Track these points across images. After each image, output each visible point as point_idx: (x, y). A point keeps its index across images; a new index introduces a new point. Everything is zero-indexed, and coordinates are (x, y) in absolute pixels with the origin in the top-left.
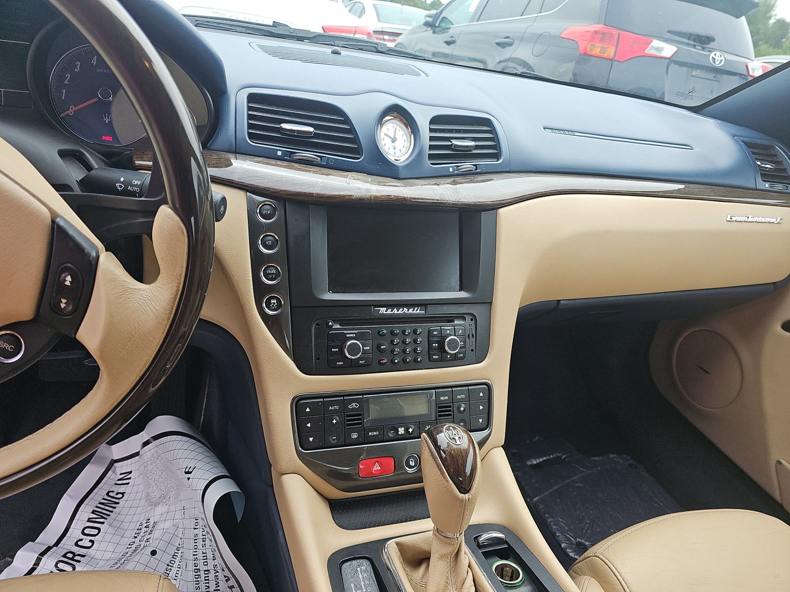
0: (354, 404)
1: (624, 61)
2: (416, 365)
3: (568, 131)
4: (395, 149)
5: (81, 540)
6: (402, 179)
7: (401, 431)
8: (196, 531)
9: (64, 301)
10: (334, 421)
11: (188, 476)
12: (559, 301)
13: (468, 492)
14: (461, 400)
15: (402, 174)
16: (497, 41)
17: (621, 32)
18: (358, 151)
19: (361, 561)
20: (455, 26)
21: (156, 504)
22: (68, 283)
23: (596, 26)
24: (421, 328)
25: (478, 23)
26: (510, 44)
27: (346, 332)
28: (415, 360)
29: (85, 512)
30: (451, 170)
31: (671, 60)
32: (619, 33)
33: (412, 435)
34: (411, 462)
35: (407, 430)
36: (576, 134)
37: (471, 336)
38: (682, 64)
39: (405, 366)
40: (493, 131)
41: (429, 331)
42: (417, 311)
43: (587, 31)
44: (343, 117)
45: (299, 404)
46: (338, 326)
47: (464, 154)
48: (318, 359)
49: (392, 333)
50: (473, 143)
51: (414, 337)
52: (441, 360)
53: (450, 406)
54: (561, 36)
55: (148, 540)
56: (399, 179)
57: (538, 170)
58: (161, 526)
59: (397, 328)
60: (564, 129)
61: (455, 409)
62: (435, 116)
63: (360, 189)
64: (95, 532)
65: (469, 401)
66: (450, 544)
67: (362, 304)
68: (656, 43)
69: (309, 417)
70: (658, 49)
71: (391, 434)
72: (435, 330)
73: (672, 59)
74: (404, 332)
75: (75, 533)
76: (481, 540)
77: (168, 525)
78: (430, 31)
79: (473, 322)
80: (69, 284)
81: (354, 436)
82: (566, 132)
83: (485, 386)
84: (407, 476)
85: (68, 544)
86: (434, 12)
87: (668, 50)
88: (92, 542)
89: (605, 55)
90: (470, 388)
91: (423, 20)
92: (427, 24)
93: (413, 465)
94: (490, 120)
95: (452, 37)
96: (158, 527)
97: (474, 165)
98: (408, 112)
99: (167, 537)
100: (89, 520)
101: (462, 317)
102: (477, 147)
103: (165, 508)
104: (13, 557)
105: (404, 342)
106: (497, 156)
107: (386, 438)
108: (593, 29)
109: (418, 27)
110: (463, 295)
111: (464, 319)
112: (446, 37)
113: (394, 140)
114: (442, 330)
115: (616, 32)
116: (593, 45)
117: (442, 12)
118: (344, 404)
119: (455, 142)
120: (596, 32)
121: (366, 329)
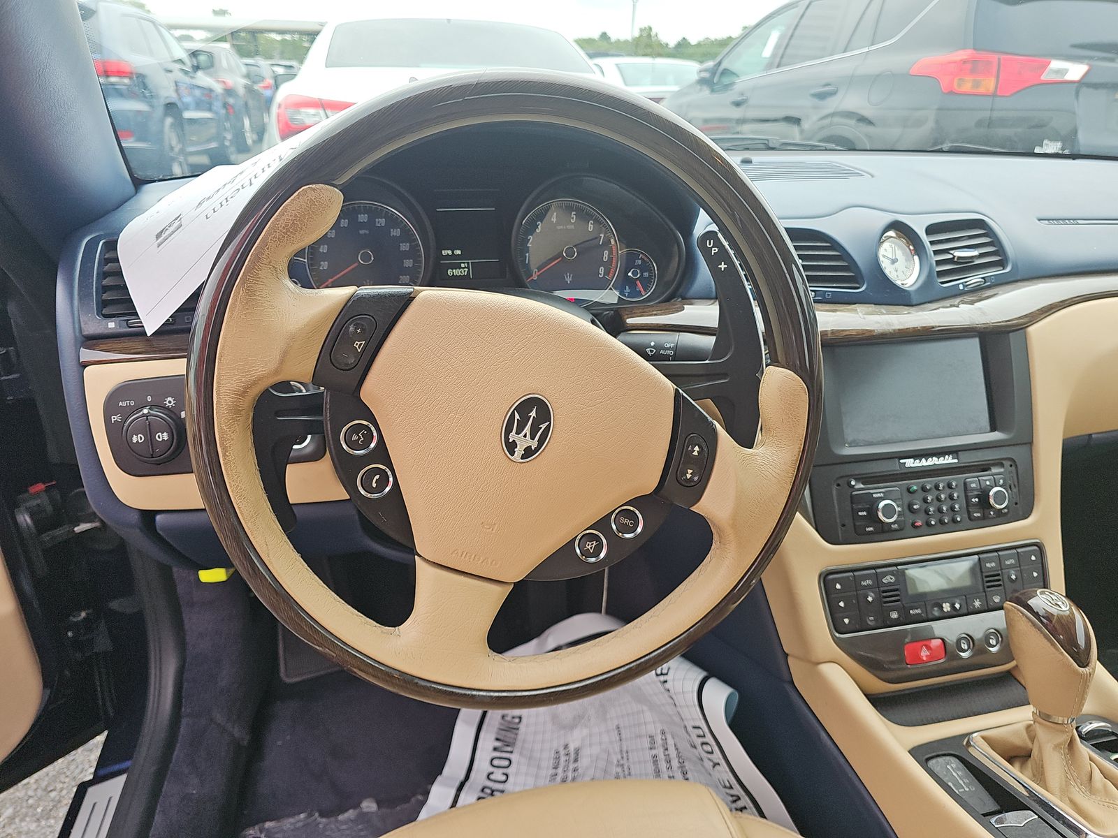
0: (888, 577)
1: (1012, 95)
2: (955, 526)
3: (1069, 220)
4: (896, 271)
5: (492, 773)
6: (916, 305)
7: (947, 607)
8: (654, 752)
9: (690, 471)
10: (870, 599)
11: (662, 678)
12: (1091, 435)
13: (1087, 665)
14: (1011, 567)
15: (915, 300)
16: (813, 91)
17: (1002, 57)
18: (856, 279)
19: (948, 758)
20: (743, 78)
21: (572, 727)
22: (695, 453)
23: (961, 52)
24: (955, 480)
25: (781, 70)
26: (833, 93)
27: (871, 491)
28: (954, 521)
29: (488, 741)
30: (961, 287)
31: (1082, 84)
32: (999, 59)
33: (960, 612)
34: (962, 645)
35: (953, 606)
36: (1080, 222)
37: (1012, 486)
38: (1096, 86)
39: (942, 527)
40: (989, 232)
41: (965, 484)
42: (948, 460)
43: (950, 63)
44: (827, 242)
45: (826, 579)
46: (862, 486)
47: (966, 267)
48: (843, 525)
49: (924, 489)
50: (975, 253)
51: (949, 491)
52: (984, 518)
53: (998, 575)
54: (911, 72)
55: (575, 770)
56: (912, 306)
57: (1053, 273)
58: (585, 753)
59: (929, 483)
60: (1062, 218)
61: (1006, 577)
62: (930, 226)
63: (879, 323)
64: (506, 763)
65: (1020, 566)
66: (1063, 732)
67: (883, 457)
68: (1056, 64)
69: (841, 595)
70: (1058, 72)
71: (936, 613)
72: (973, 482)
73: (1083, 81)
74: (937, 487)
75: (482, 764)
76: (1084, 730)
77: (596, 750)
78: (706, 92)
79: (1013, 468)
80: (697, 454)
81: (894, 615)
82: (1067, 221)
83: (1036, 548)
84: (960, 662)
85: (478, 777)
86: (710, 64)
87: (1075, 71)
88: (507, 775)
89: (982, 90)
90: (1019, 550)
91: (695, 77)
92: (702, 81)
93: (966, 648)
94: (983, 220)
95: (742, 94)
96: (582, 753)
97: (982, 278)
98: (910, 227)
99: (602, 764)
100: (495, 749)
101: (999, 463)
102: (981, 255)
103: (585, 732)
104: (426, 793)
105: (939, 499)
106: (1002, 264)
107: (930, 616)
108: (959, 58)
109: (690, 86)
110: (997, 436)
111: (1002, 465)
112: (732, 95)
113: (894, 261)
114: (981, 481)
115: (995, 58)
116: (960, 79)
117: (720, 63)
118: (877, 578)
119: (958, 254)
120: (965, 62)
121: (896, 487)
